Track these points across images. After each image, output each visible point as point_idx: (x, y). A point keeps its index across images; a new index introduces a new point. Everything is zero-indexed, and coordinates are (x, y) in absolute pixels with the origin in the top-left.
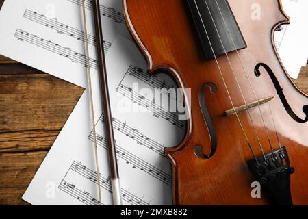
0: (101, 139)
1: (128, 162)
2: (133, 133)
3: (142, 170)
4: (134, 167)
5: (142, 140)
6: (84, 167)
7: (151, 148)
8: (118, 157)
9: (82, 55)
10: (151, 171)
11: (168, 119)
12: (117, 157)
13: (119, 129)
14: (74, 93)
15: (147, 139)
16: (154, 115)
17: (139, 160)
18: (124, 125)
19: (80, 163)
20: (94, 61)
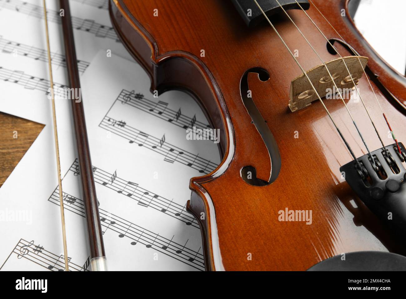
0: (72, 200)
1: (122, 236)
2: (130, 189)
3: (148, 246)
4: (134, 244)
5: (146, 199)
6: (39, 249)
7: (164, 211)
8: (103, 229)
9: (42, 80)
10: (165, 248)
11: (190, 165)
12: (102, 227)
13: (105, 184)
14: (26, 133)
15: (156, 196)
16: (166, 160)
17: (143, 231)
18: (114, 177)
19: (32, 243)
20: (62, 86)
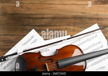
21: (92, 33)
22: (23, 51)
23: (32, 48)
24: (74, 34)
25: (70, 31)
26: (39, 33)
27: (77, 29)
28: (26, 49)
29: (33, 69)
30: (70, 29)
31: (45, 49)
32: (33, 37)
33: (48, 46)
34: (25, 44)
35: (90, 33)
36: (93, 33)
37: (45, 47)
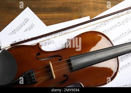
21: (125, 12)
22: (11, 45)
23: (26, 39)
24: (95, 14)
25: (89, 10)
26: (38, 14)
27: (101, 7)
28: (15, 42)
29: (28, 72)
30: (88, 7)
31: (48, 41)
32: (26, 20)
33: (53, 35)
34: (14, 32)
35: (122, 12)
36: (127, 12)
37: (48, 37)
